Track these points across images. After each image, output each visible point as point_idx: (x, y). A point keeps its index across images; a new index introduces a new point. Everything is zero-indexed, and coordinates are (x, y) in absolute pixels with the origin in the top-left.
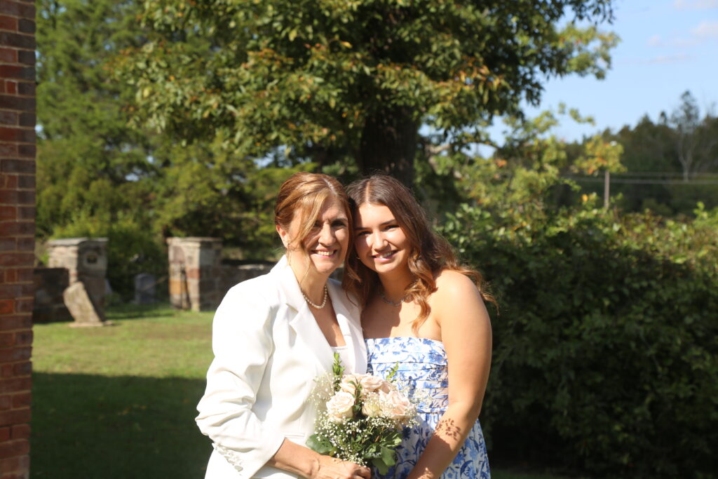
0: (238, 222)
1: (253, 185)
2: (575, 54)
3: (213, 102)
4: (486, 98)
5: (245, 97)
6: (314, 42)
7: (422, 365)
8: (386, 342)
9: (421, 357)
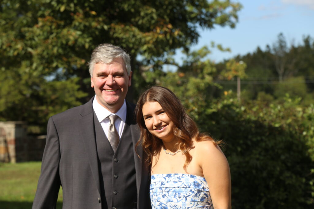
0: (36, 112)
1: (44, 91)
2: (219, 14)
3: (19, 46)
4: (171, 42)
5: (37, 43)
6: (75, 12)
7: (190, 189)
8: (169, 176)
9: (189, 184)
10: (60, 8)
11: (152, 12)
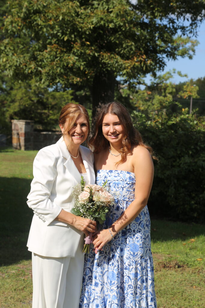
0: (41, 114)
1: (47, 99)
2: (181, 48)
3: (32, 66)
4: (144, 68)
5: (45, 64)
6: (75, 42)
7: (126, 182)
8: (111, 171)
9: (126, 179)
10: (64, 38)
11: (132, 45)
